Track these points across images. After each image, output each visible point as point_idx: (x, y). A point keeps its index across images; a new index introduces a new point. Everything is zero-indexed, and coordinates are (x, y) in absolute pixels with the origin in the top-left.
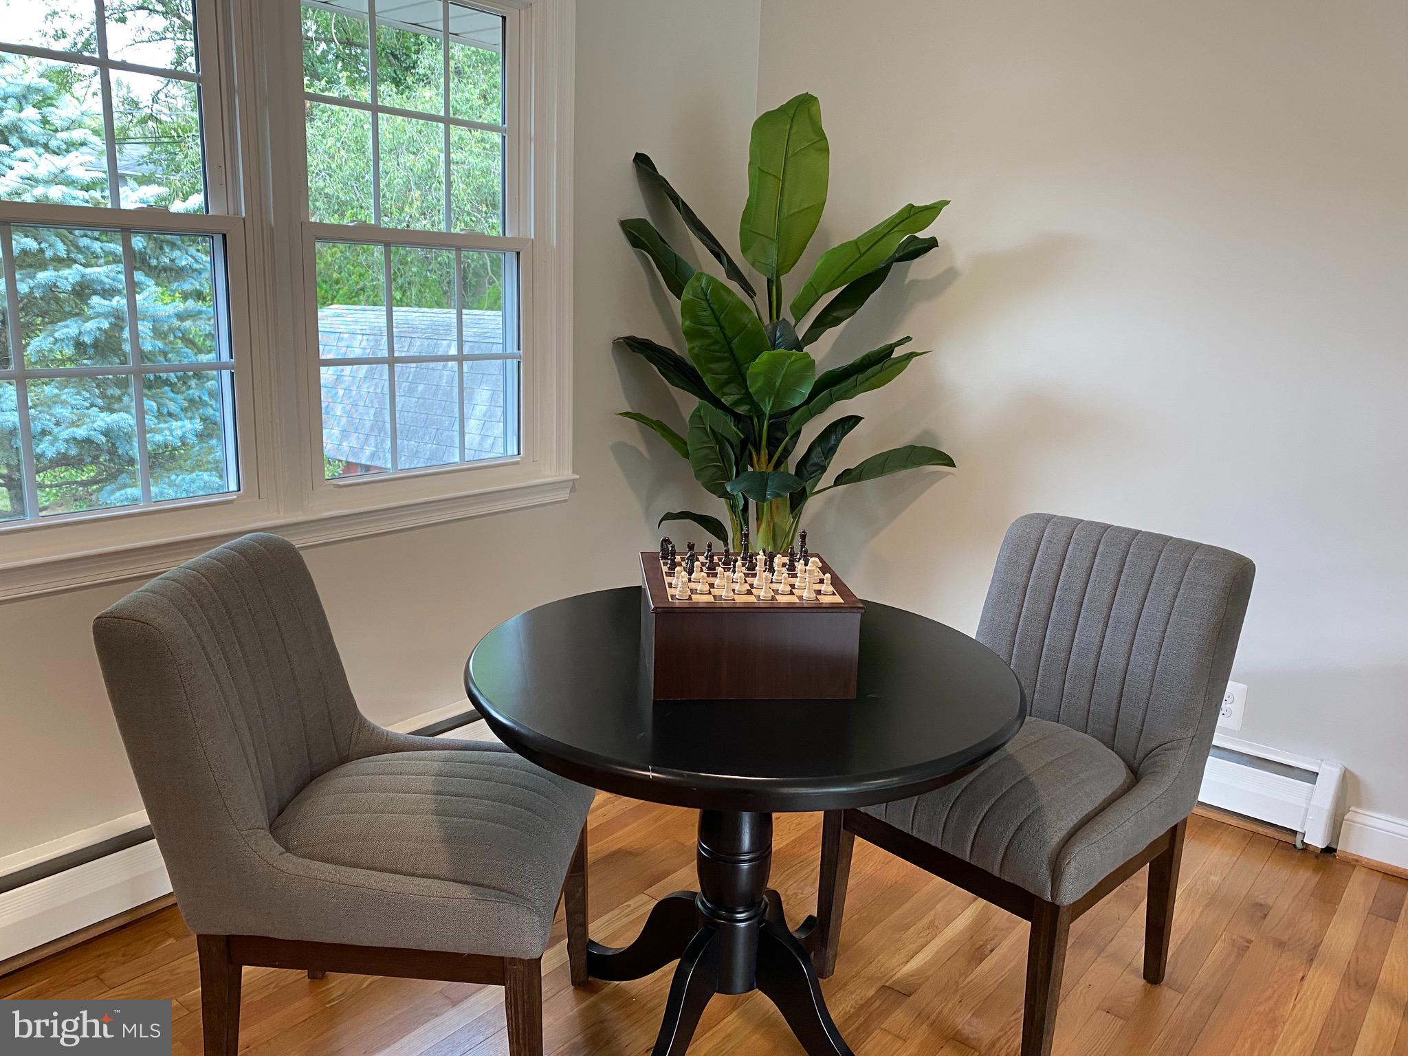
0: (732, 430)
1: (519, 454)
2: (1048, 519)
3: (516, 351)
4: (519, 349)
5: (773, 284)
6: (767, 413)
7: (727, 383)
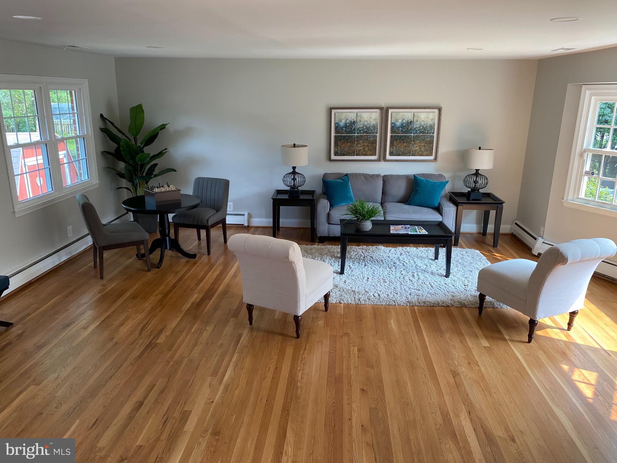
0: (131, 168)
1: (88, 178)
2: (200, 178)
3: (85, 157)
4: (86, 157)
5: (135, 139)
6: (139, 164)
7: (130, 160)
